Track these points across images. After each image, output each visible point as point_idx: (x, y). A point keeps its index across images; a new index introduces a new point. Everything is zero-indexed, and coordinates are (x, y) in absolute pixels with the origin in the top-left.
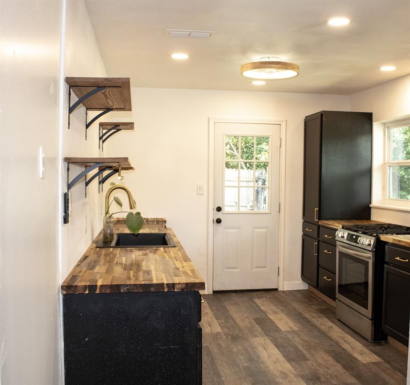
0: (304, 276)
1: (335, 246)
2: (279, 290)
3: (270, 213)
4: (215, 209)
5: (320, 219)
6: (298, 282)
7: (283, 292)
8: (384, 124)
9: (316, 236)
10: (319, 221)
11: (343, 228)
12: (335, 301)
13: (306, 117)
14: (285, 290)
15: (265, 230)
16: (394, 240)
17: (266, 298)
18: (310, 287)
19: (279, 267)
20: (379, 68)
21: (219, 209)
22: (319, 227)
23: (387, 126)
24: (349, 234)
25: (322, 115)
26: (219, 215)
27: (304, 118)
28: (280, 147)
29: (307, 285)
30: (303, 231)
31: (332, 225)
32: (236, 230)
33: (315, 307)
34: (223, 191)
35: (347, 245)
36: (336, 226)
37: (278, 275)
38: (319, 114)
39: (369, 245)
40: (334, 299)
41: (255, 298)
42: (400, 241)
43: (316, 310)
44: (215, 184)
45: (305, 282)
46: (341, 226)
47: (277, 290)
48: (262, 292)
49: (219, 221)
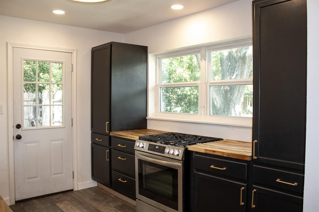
0: (95, 176)
1: (134, 154)
2: (74, 190)
3: (65, 127)
4: (15, 126)
5: (110, 130)
6: (88, 182)
7: (78, 191)
8: (156, 56)
9: (107, 145)
10: (110, 133)
11: (140, 139)
12: (136, 200)
13: (92, 48)
14: (79, 190)
15: (61, 142)
16: (206, 150)
17: (67, 200)
18: (100, 184)
19: (73, 172)
20: (170, 6)
21: (19, 126)
22: (110, 137)
23: (159, 57)
24: (150, 144)
25: (111, 45)
26: (19, 132)
27: (91, 49)
28: (72, 71)
29: (96, 182)
30: (92, 140)
31: (127, 136)
32: (36, 144)
33: (112, 204)
34: (22, 110)
35: (148, 154)
36: (130, 137)
37: (73, 178)
38: (110, 44)
39: (178, 155)
40: (134, 198)
41: (57, 203)
42: (214, 151)
43: (115, 207)
44: (14, 104)
45: (94, 180)
46: (138, 138)
47: (72, 190)
48: (61, 195)
49: (19, 137)
